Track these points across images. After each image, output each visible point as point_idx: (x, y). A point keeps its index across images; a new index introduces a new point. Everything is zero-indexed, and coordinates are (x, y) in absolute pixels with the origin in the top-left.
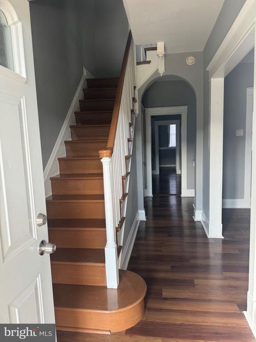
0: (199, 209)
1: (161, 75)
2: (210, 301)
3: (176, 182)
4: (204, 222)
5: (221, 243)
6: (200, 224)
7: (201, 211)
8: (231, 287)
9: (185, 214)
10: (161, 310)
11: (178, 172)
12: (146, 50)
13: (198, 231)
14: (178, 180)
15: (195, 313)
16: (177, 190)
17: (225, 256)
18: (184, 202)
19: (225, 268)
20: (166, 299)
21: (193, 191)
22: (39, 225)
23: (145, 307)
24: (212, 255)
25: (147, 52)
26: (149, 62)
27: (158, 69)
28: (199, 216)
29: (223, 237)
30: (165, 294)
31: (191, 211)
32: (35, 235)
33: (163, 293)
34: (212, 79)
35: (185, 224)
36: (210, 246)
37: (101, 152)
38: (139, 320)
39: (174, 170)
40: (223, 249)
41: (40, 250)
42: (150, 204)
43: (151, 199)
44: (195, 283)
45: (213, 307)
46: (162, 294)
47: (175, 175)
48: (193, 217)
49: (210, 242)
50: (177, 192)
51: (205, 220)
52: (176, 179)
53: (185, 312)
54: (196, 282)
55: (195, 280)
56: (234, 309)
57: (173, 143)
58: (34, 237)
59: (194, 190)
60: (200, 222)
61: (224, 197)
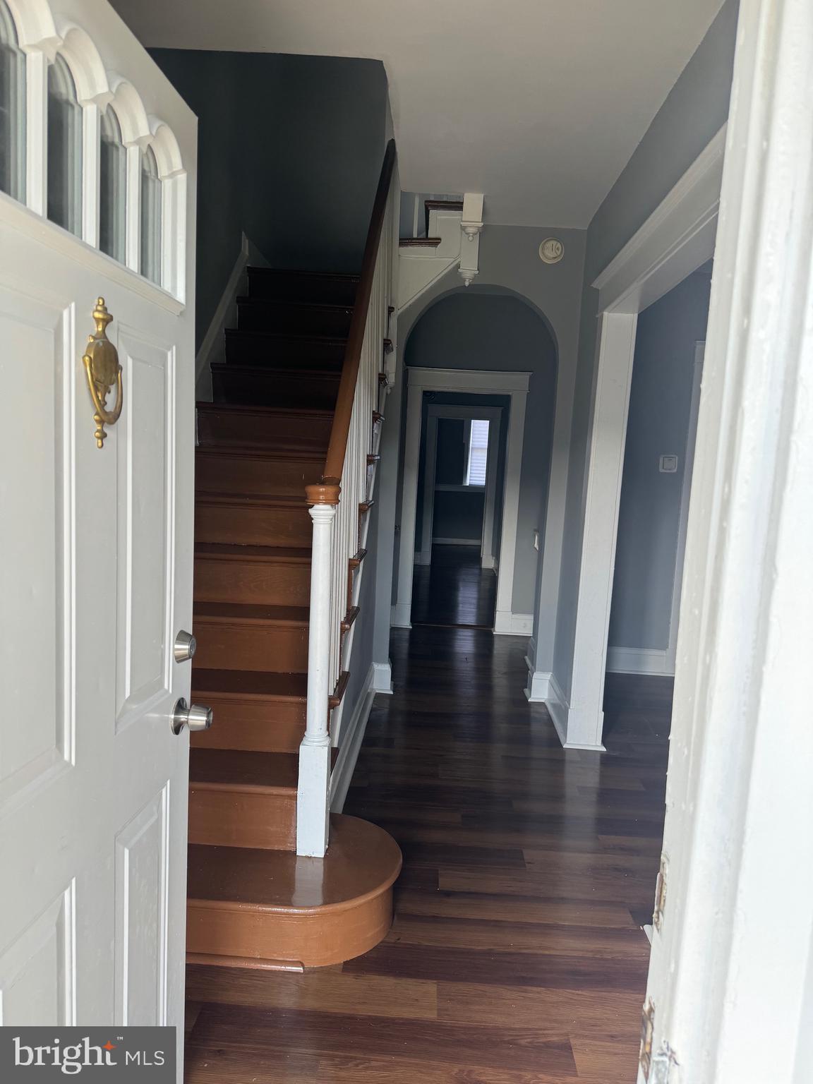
0: (543, 671)
1: (467, 284)
2: (562, 900)
3: (479, 591)
4: (554, 705)
5: (598, 762)
6: (543, 711)
7: (548, 676)
8: (616, 869)
9: (500, 682)
10: (435, 919)
11: (487, 562)
12: (430, 205)
13: (537, 729)
14: (486, 585)
15: (522, 927)
16: (479, 615)
17: (605, 795)
18: (499, 649)
19: (604, 825)
20: (448, 894)
21: (529, 619)
22: (179, 659)
23: (395, 910)
24: (570, 791)
25: (432, 212)
26: (435, 242)
27: (458, 266)
28: (541, 690)
29: (604, 749)
30: (447, 881)
31: (521, 676)
32: (168, 684)
33: (440, 879)
34: (605, 313)
35: (500, 709)
36: (569, 768)
37: (311, 489)
38: (380, 940)
39: (474, 556)
40: (603, 776)
41: (175, 720)
42: (404, 647)
43: (407, 634)
44: (525, 857)
45: (569, 916)
46: (437, 882)
47: (477, 571)
48: (526, 691)
49: (567, 757)
50: (478, 619)
51: (557, 701)
52: (479, 583)
53: (497, 925)
54: (528, 854)
55: (525, 852)
56: (623, 919)
57: (476, 473)
58: (166, 687)
59: (532, 617)
60: (542, 704)
61: (613, 640)
